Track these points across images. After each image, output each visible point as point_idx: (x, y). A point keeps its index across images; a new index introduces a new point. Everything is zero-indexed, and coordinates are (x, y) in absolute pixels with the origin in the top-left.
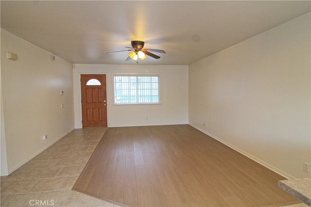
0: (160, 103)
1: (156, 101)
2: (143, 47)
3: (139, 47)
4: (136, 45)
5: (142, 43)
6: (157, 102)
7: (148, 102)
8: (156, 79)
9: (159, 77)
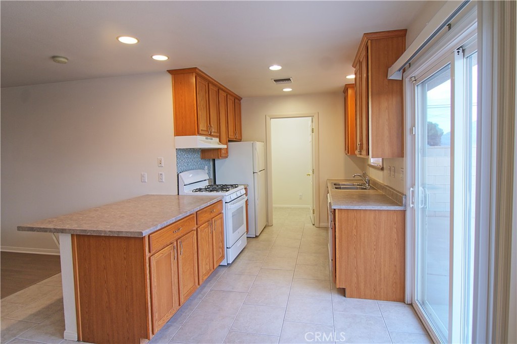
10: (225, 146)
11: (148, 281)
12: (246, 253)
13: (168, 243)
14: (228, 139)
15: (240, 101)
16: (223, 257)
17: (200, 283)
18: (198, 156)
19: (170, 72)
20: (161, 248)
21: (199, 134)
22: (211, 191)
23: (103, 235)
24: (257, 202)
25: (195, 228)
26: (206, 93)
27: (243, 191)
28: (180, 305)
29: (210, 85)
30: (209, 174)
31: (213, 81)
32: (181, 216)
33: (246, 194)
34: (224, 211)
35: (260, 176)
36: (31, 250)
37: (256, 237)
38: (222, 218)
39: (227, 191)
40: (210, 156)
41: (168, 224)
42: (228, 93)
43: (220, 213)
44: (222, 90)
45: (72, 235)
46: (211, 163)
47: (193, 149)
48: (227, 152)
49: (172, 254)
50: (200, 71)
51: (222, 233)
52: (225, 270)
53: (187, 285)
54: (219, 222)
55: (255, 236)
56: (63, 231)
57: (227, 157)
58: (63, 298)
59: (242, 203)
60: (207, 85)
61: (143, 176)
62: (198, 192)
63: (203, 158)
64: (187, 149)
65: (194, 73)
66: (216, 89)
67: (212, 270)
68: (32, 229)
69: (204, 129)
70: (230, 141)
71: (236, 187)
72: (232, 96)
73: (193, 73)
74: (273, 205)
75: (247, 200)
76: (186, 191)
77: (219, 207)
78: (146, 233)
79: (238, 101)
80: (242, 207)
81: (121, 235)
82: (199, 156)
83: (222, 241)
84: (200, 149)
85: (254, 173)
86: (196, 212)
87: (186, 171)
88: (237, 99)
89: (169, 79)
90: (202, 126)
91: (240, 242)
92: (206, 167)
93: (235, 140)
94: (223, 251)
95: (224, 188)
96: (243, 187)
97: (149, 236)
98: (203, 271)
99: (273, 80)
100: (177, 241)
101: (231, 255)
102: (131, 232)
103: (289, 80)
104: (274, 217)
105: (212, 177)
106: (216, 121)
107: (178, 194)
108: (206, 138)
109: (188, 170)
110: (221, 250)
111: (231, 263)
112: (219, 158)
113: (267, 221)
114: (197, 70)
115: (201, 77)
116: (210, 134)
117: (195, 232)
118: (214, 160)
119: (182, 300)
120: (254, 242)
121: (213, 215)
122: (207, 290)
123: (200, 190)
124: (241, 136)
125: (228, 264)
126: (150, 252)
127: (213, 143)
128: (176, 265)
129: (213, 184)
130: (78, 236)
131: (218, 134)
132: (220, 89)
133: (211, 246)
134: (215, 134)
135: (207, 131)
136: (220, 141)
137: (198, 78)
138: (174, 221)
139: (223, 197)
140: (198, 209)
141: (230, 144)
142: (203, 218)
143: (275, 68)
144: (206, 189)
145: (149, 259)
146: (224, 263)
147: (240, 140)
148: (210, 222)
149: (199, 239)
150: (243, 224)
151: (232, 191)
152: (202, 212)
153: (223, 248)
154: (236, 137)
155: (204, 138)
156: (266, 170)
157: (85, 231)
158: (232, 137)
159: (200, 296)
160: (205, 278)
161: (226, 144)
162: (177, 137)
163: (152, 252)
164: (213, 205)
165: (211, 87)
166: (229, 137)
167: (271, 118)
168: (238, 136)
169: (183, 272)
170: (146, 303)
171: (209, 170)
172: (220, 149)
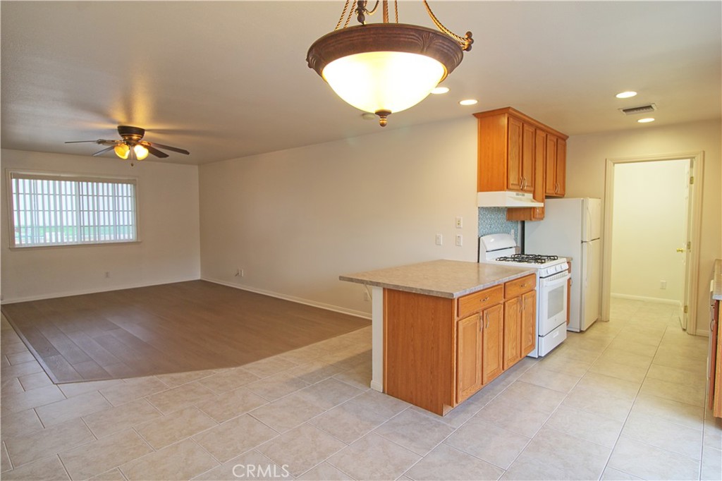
0: (139, 241)
1: (129, 236)
2: (142, 138)
3: (135, 137)
4: (129, 134)
5: (141, 132)
6: (131, 237)
7: (108, 238)
8: (126, 190)
9: (135, 185)
10: (541, 205)
11: (455, 345)
12: (564, 350)
13: (475, 311)
14: (544, 194)
15: (565, 140)
16: (533, 346)
17: (505, 369)
18: (502, 217)
19: (476, 115)
20: (468, 314)
21: (508, 188)
22: (520, 261)
23: (414, 292)
24: (585, 283)
25: (502, 302)
26: (519, 136)
27: (566, 266)
28: (482, 384)
29: (525, 125)
30: (516, 240)
31: (530, 120)
32: (480, 287)
33: (569, 270)
34: (537, 288)
35: (592, 248)
36: (327, 306)
37: (581, 332)
38: (534, 297)
39: (542, 263)
40: (518, 217)
41: (477, 290)
42: (548, 132)
43: (532, 290)
44: (542, 130)
45: (384, 289)
46: (519, 226)
47: (498, 208)
48: (543, 212)
49: (478, 325)
50: (514, 110)
51: (533, 315)
52: (535, 363)
53: (491, 366)
54: (530, 300)
55: (578, 331)
56: (377, 284)
57: (542, 219)
58: (371, 350)
59: (562, 281)
60: (521, 127)
61: (437, 238)
62: (504, 262)
63: (509, 219)
64: (491, 208)
65: (506, 115)
66: (532, 129)
67: (519, 359)
68: (351, 280)
69: (514, 183)
70: (547, 197)
71: (554, 259)
72: (554, 135)
73: (504, 114)
74: (612, 294)
75: (570, 279)
76: (488, 258)
77: (530, 282)
78: (456, 295)
79: (563, 142)
80: (563, 287)
81: (431, 294)
82: (505, 217)
83: (533, 326)
84: (506, 207)
85: (582, 242)
86: (505, 284)
87: (488, 234)
88: (561, 139)
89: (474, 125)
90: (513, 179)
91: (556, 334)
92: (513, 231)
93: (555, 195)
94: (533, 338)
95: (538, 259)
96: (565, 260)
97: (458, 300)
98: (508, 354)
99: (622, 111)
100: (483, 312)
101: (544, 347)
102: (441, 292)
103: (650, 107)
104: (611, 310)
105: (519, 245)
106: (530, 171)
107: (478, 262)
108: (517, 194)
109: (491, 234)
110: (531, 337)
111: (543, 356)
112: (531, 220)
113: (600, 313)
114: (510, 110)
115: (516, 118)
116: (522, 190)
117: (502, 306)
118: (523, 223)
119: (485, 379)
120: (577, 338)
121: (524, 290)
122: (513, 379)
123: (505, 259)
124: (564, 190)
125: (539, 357)
126: (458, 316)
127: (525, 201)
128: (481, 337)
129: (520, 253)
130: (390, 290)
131: (533, 189)
132: (537, 128)
133: (519, 328)
134: (529, 189)
135: (518, 184)
136: (534, 198)
137: (511, 119)
138: (482, 289)
139: (537, 269)
140: (506, 279)
141: (548, 201)
142: (512, 291)
143: (626, 95)
144: (514, 259)
145: (457, 322)
146: (534, 354)
147: (562, 196)
148: (519, 297)
149: (506, 315)
150: (562, 309)
151: (549, 263)
152: (511, 284)
153: (533, 334)
154: (556, 192)
155: (513, 194)
156: (603, 239)
157: (398, 286)
158: (550, 191)
159: (503, 383)
160: (511, 364)
161: (543, 201)
162: (479, 193)
163: (461, 317)
164: (524, 279)
165: (526, 127)
166: (547, 192)
167: (614, 164)
168: (559, 190)
169: (488, 348)
170: (451, 368)
171: (516, 235)
172: (534, 208)
